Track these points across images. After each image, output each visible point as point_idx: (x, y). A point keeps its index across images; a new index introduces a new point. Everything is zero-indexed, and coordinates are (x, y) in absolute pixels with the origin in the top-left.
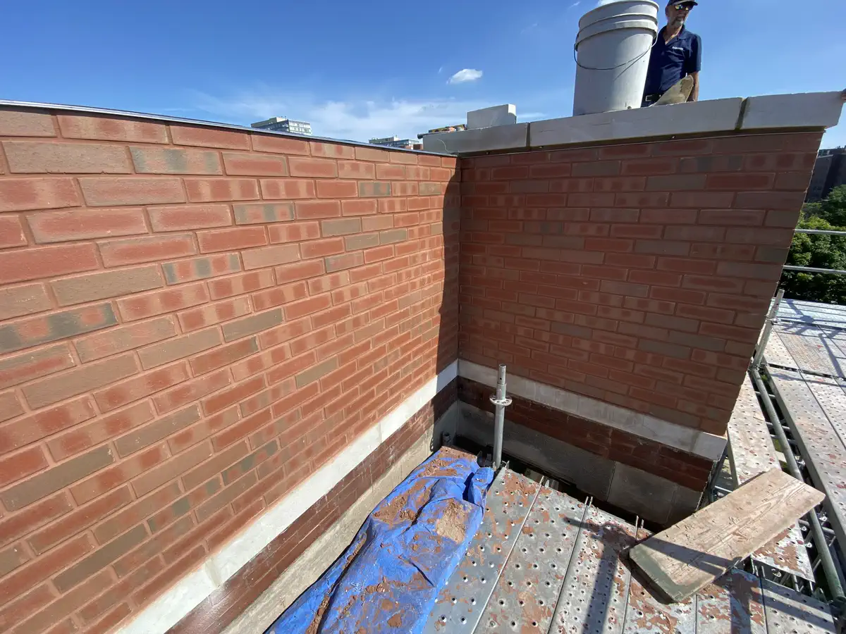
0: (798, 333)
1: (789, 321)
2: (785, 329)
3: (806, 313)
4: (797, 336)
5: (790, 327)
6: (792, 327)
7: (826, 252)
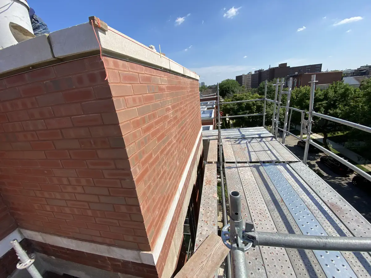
0: (239, 143)
1: (237, 138)
2: (235, 143)
3: (243, 133)
4: (238, 145)
5: (236, 141)
6: (237, 141)
7: (260, 104)
